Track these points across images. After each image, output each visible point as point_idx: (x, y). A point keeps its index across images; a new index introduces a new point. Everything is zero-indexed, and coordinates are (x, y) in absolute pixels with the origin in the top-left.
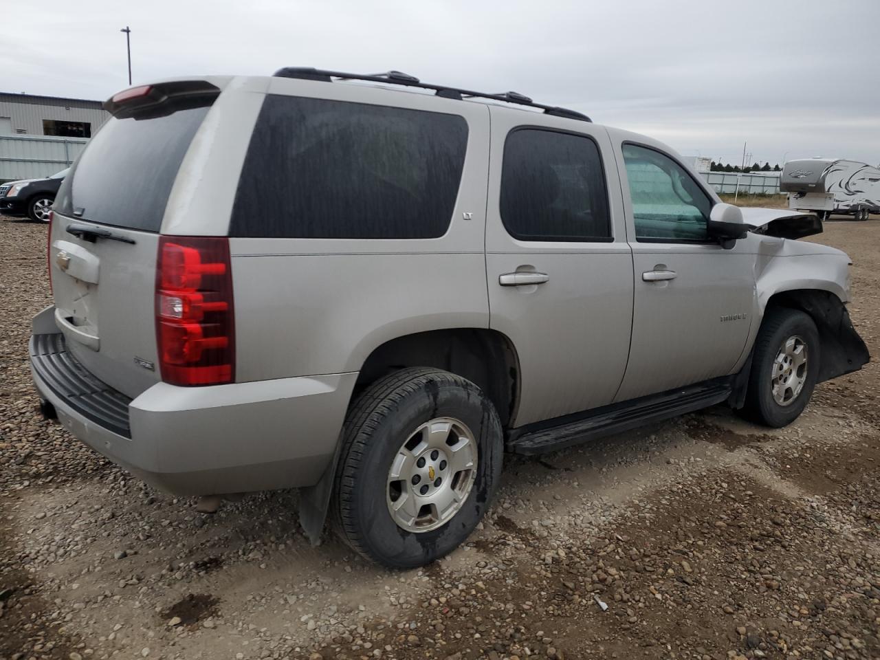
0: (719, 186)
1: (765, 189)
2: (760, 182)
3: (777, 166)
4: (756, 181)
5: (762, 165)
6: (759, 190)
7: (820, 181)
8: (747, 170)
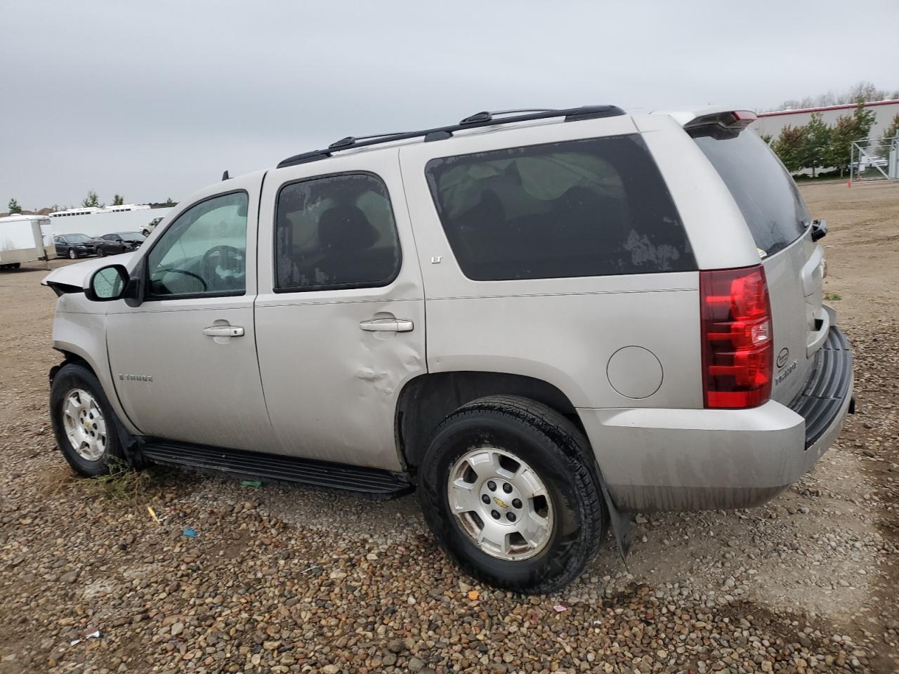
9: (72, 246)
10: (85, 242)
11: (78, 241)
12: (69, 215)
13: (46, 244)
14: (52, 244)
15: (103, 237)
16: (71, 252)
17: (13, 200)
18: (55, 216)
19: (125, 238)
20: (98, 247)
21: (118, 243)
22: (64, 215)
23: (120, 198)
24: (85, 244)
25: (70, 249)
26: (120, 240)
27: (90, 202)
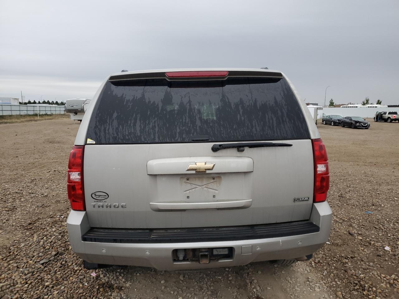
0: (26, 112)
1: (47, 112)
2: (32, 109)
3: (39, 102)
4: (29, 108)
5: (32, 101)
6: (44, 113)
7: (82, 108)
8: (26, 104)
9: (333, 120)
10: (339, 119)
11: (335, 118)
12: (348, 107)
13: (318, 118)
14: (321, 118)
15: (345, 118)
16: (332, 122)
17: (332, 100)
18: (343, 107)
19: (353, 119)
20: (342, 122)
21: (350, 121)
22: (347, 107)
23: (380, 101)
24: (338, 120)
25: (332, 121)
26: (351, 120)
27: (365, 102)
